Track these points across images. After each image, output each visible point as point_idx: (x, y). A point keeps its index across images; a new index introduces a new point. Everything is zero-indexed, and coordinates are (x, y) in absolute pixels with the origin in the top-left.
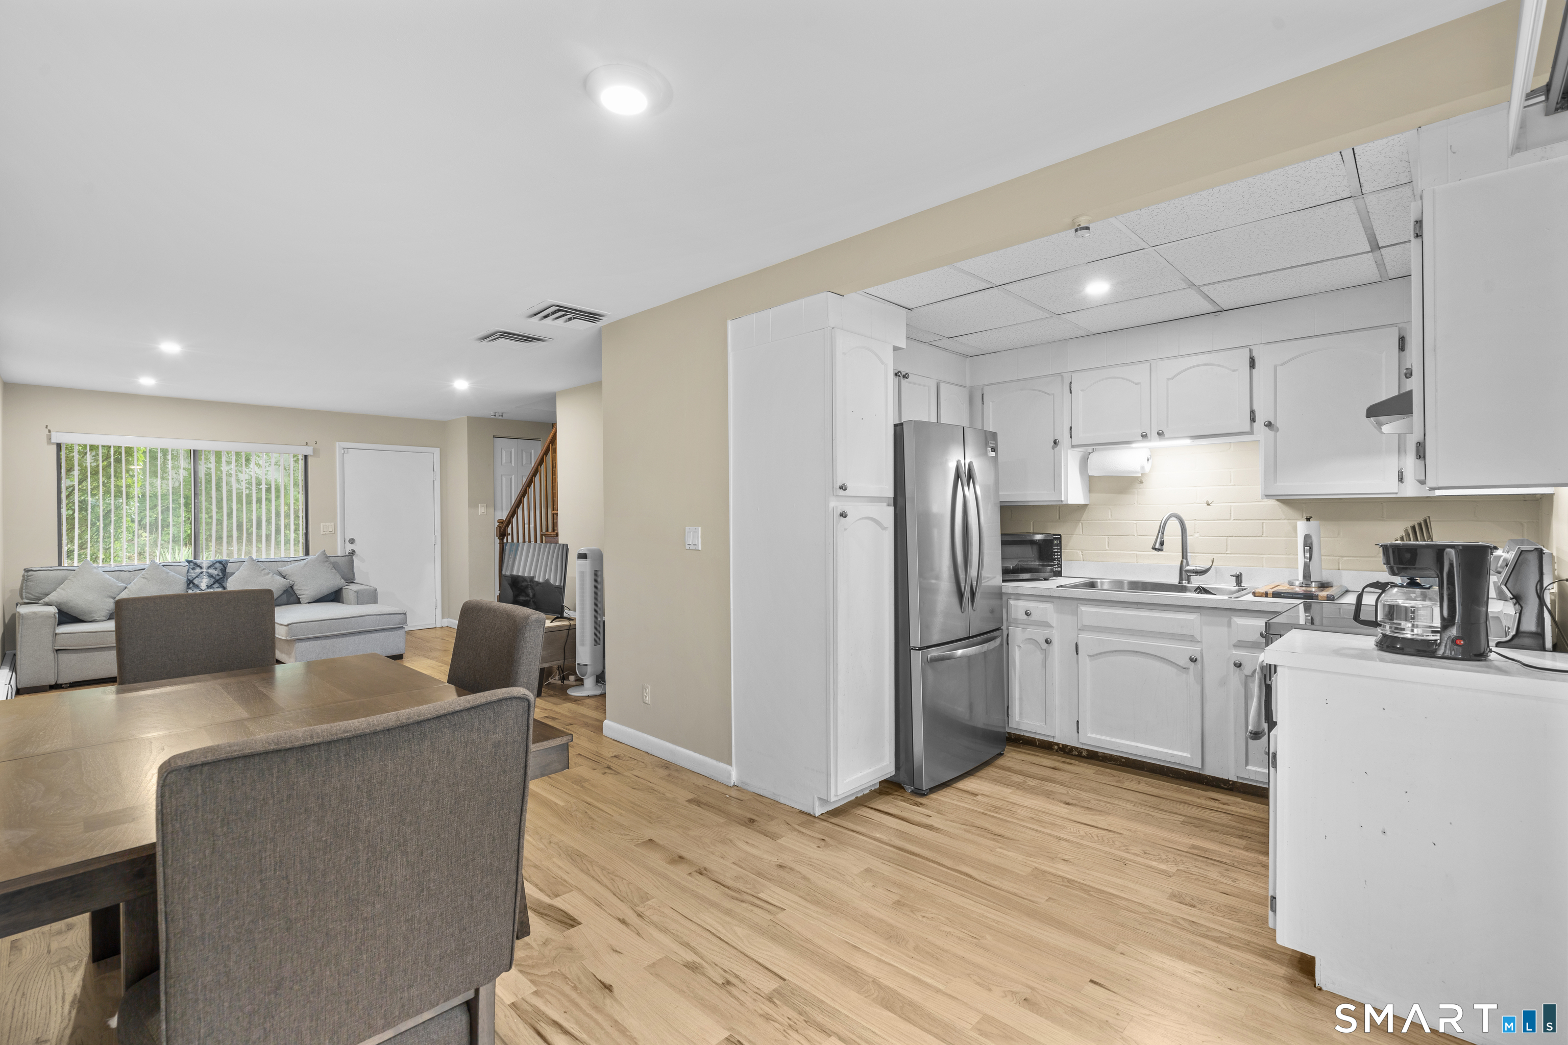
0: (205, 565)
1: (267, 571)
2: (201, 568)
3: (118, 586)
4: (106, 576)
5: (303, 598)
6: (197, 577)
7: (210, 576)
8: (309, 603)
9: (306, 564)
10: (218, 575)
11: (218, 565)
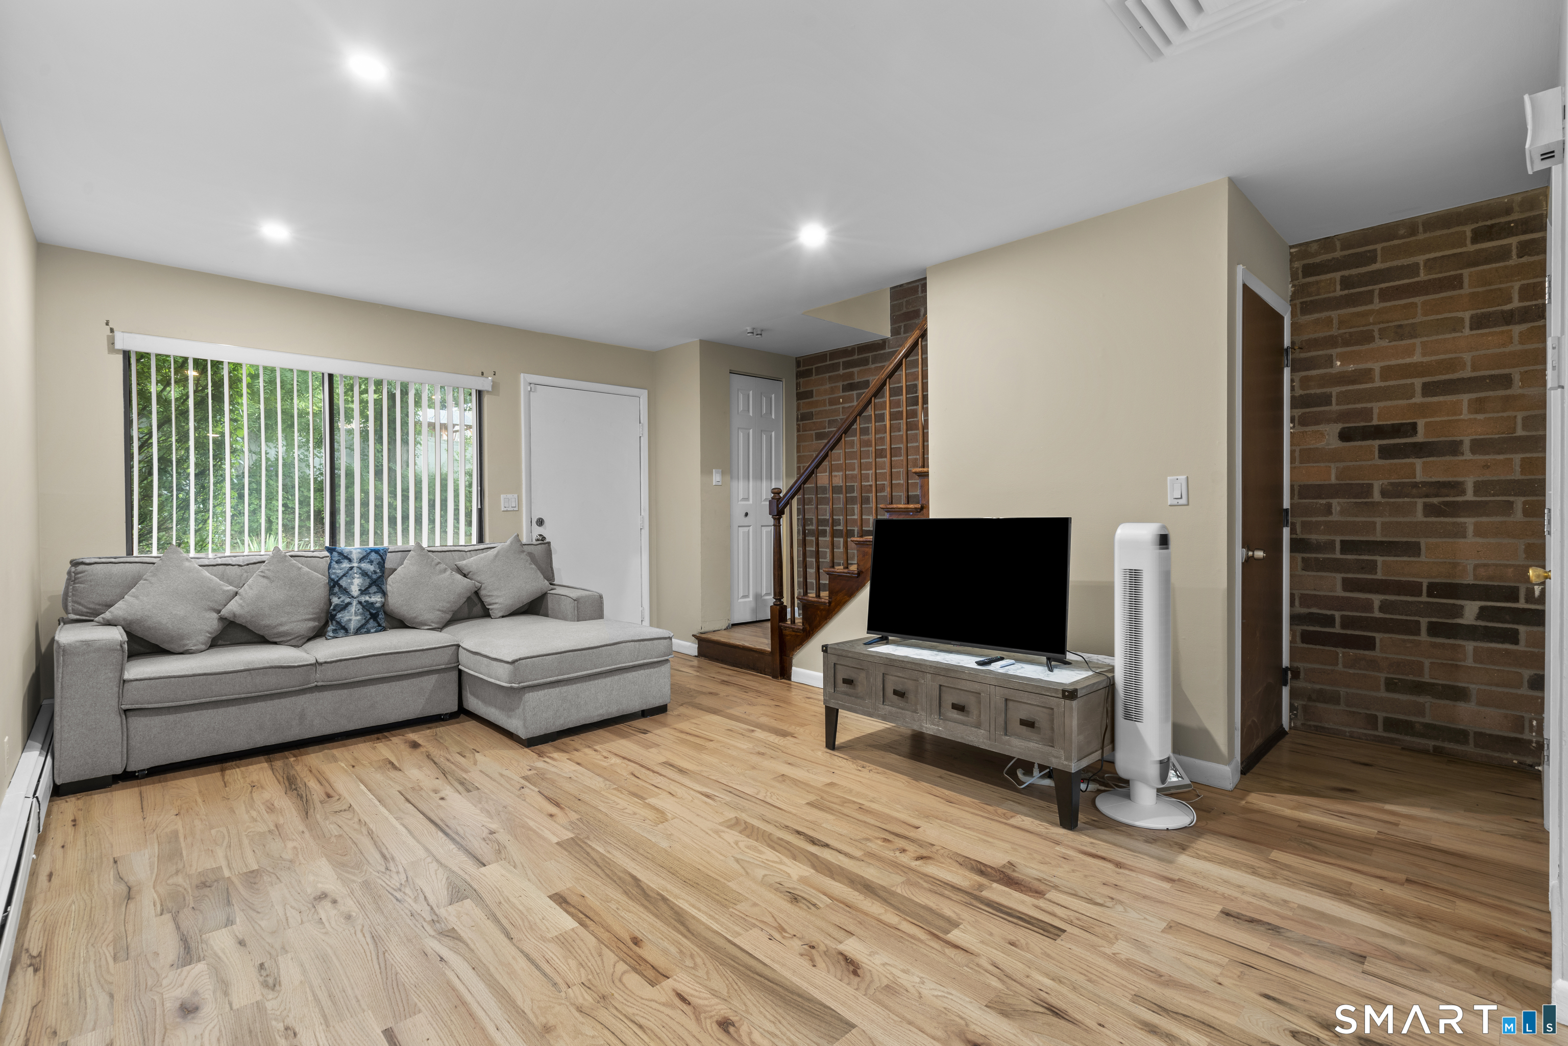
0: (355, 556)
1: (443, 566)
2: (350, 560)
3: (224, 591)
4: (205, 573)
5: (495, 609)
6: (344, 575)
7: (364, 574)
8: (503, 617)
9: (496, 556)
10: (375, 572)
11: (373, 556)
